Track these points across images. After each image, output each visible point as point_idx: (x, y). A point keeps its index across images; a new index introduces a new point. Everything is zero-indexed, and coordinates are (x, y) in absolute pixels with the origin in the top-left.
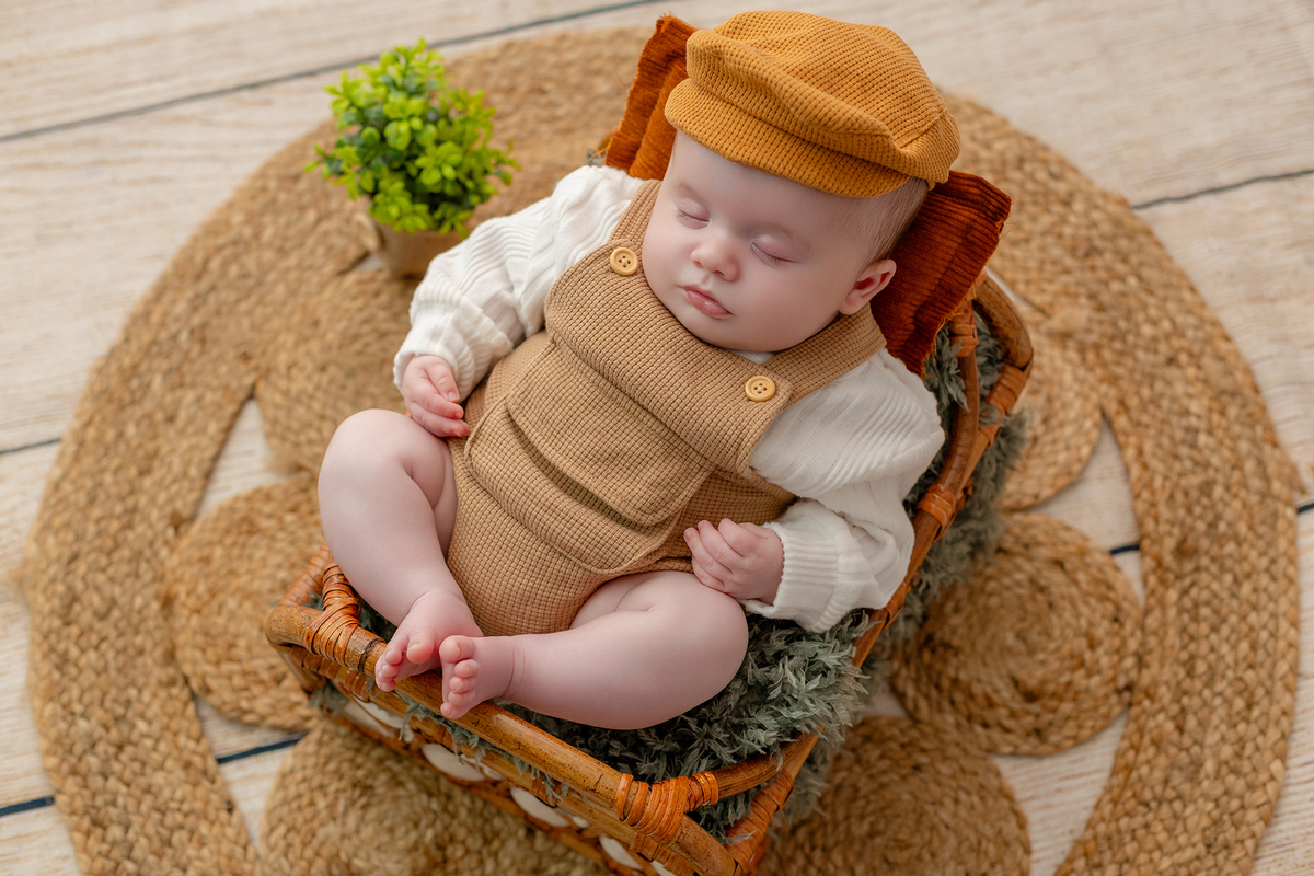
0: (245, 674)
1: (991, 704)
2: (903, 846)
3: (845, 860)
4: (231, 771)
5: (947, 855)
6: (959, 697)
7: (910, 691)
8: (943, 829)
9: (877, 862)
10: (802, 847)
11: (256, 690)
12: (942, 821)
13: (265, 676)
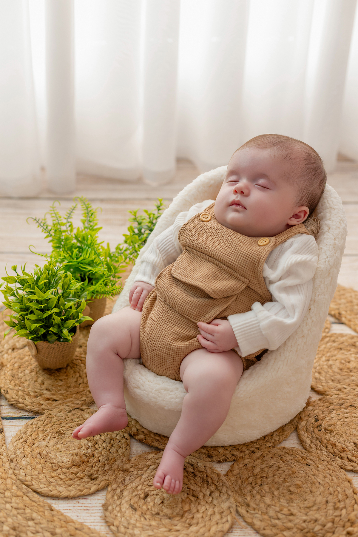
0: (23, 391)
1: (344, 450)
2: (298, 486)
3: (270, 488)
4: (5, 422)
5: (318, 493)
6: (329, 446)
7: (308, 441)
8: (317, 484)
9: (285, 491)
10: (251, 484)
11: (27, 397)
12: (318, 481)
13: (32, 394)
